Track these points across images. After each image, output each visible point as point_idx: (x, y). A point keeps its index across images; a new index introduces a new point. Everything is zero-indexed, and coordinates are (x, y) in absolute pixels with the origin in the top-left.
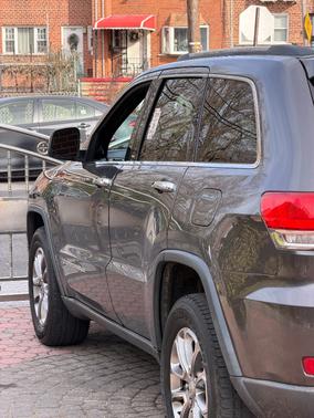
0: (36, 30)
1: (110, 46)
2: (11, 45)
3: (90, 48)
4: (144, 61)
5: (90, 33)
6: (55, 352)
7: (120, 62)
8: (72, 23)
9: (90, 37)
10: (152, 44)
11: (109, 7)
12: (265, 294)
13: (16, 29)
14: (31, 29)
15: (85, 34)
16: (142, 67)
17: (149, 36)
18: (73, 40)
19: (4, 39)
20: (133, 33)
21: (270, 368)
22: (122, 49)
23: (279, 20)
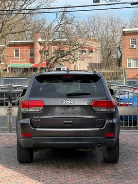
13: (132, 60)
14: (137, 59)
19: (128, 63)
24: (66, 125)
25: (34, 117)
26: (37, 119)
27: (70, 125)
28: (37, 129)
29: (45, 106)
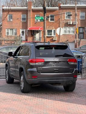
0: (14, 30)
1: (32, 34)
2: (8, 33)
3: (27, 34)
4: (40, 38)
5: (27, 31)
6: (9, 84)
7: (34, 38)
8: (23, 28)
9: (27, 32)
10: (42, 34)
11: (32, 25)
12: (29, 70)
13: (9, 30)
14: (13, 30)
15: (26, 31)
16: (39, 39)
17: (41, 32)
18: (23, 32)
19: (6, 32)
20: (37, 31)
21: (29, 78)
22: (35, 34)
23: (73, 29)
24: (55, 71)
25: (39, 68)
26: (41, 68)
27: (57, 71)
28: (41, 74)
29: (45, 62)
